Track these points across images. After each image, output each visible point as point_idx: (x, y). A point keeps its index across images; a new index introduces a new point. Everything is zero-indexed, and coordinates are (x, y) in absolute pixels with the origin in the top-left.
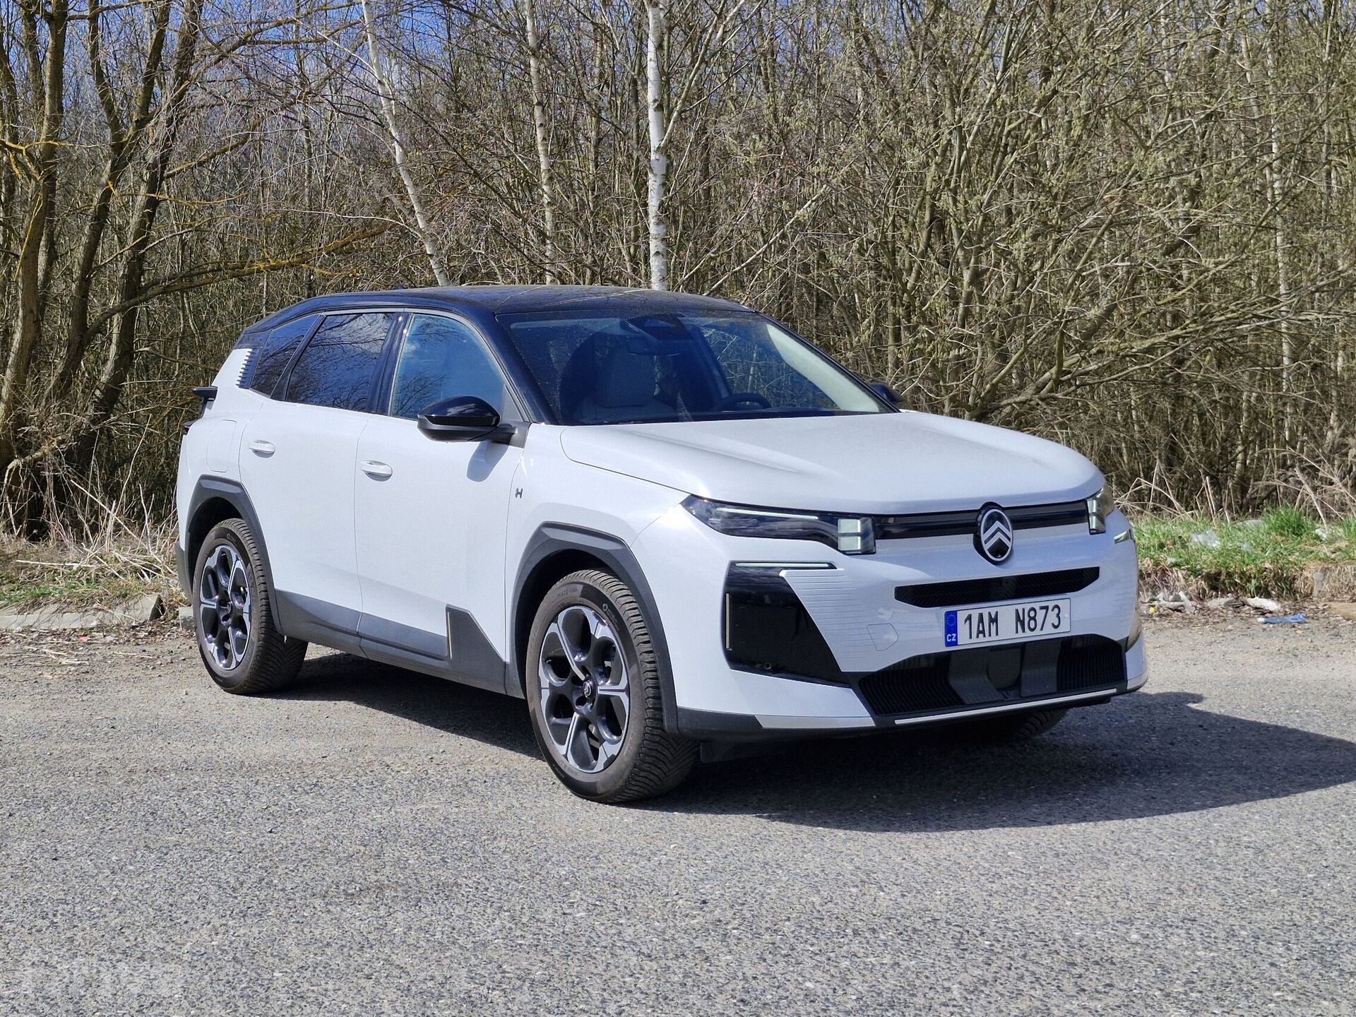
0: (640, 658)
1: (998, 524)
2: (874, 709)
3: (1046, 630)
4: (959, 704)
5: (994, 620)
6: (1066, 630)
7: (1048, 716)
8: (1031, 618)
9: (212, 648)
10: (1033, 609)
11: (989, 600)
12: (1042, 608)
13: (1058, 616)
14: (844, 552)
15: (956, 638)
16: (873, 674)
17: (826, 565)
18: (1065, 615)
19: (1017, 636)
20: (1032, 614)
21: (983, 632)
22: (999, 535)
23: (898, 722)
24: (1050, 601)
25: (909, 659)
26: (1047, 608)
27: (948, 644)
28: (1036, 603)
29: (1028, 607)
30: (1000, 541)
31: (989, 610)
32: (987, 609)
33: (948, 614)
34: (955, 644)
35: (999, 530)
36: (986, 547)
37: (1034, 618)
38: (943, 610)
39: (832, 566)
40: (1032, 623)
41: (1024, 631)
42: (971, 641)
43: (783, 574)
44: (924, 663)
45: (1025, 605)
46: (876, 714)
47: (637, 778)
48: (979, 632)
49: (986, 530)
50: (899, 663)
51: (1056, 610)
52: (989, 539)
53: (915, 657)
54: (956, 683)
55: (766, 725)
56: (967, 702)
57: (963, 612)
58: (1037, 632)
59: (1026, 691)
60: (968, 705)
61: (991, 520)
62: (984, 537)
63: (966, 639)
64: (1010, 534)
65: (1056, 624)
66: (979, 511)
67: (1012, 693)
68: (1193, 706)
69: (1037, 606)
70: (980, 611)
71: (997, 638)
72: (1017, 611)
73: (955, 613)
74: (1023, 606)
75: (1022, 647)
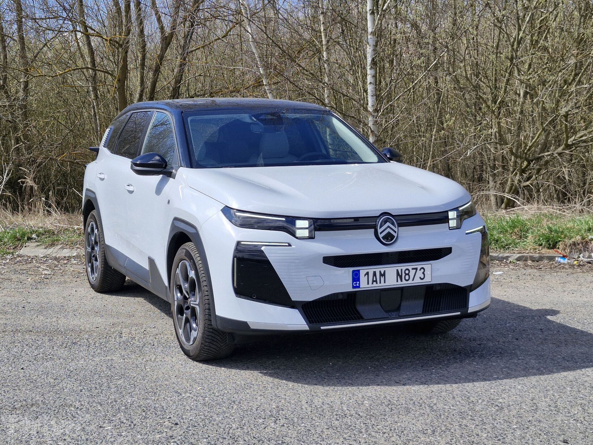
0: (203, 288)
1: (388, 224)
2: (309, 321)
3: (416, 281)
4: (360, 318)
5: (383, 275)
6: (428, 280)
7: (450, 322)
8: (406, 274)
9: (89, 269)
10: (408, 269)
11: (381, 264)
12: (413, 269)
13: (423, 273)
14: (297, 238)
15: (359, 284)
16: (310, 302)
17: (287, 244)
18: (428, 273)
19: (397, 283)
20: (407, 272)
21: (376, 281)
22: (389, 230)
23: (322, 328)
24: (418, 265)
25: (331, 295)
26: (416, 269)
27: (354, 287)
28: (410, 266)
29: (404, 269)
30: (389, 233)
31: (380, 269)
32: (379, 269)
33: (353, 271)
34: (359, 287)
35: (389, 227)
36: (381, 236)
37: (408, 274)
38: (352, 269)
39: (290, 245)
40: (407, 277)
41: (402, 281)
42: (368, 286)
43: (263, 248)
44: (340, 297)
45: (402, 267)
46: (310, 323)
47: (204, 350)
48: (373, 281)
49: (380, 227)
50: (325, 297)
51: (422, 270)
52: (382, 231)
53: (334, 294)
54: (360, 308)
55: (252, 327)
56: (365, 318)
57: (363, 271)
58: (410, 281)
59: (403, 313)
60: (366, 320)
61: (385, 221)
62: (379, 231)
63: (364, 284)
64: (396, 229)
65: (422, 277)
66: (378, 217)
67: (395, 313)
68: (549, 317)
69: (410, 268)
70: (374, 270)
71: (385, 284)
72: (397, 270)
73: (359, 271)
74: (402, 268)
75: (402, 289)
